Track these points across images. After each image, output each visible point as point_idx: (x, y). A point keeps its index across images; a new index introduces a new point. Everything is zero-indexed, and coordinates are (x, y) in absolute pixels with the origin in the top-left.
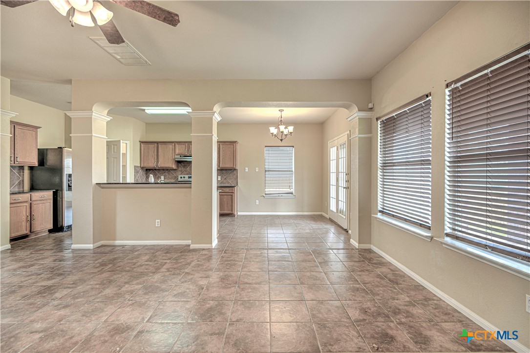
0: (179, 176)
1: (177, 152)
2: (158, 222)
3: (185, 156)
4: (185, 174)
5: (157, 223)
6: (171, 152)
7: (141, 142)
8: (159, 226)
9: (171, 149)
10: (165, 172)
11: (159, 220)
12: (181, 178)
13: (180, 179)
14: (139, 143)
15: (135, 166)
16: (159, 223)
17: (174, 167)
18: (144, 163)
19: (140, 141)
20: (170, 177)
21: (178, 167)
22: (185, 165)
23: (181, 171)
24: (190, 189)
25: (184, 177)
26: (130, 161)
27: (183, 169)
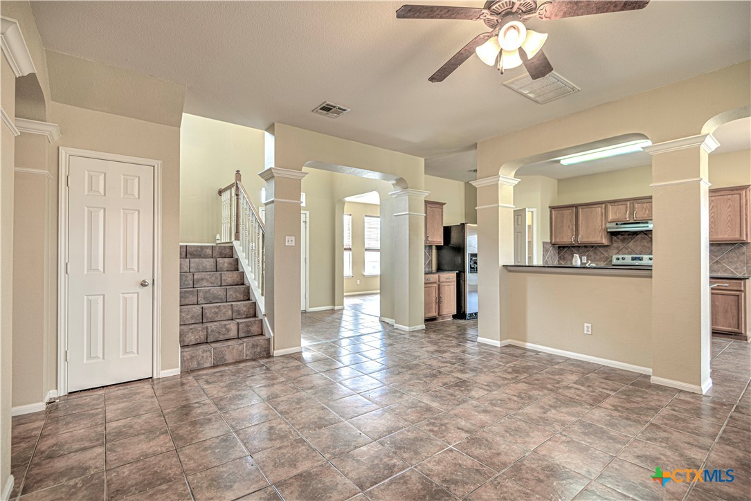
0: (614, 257)
1: (610, 218)
2: (588, 327)
3: (624, 224)
4: (624, 254)
5: (586, 329)
6: (599, 219)
7: (552, 208)
8: (590, 333)
9: (600, 213)
10: (588, 251)
11: (590, 325)
12: (618, 259)
13: (614, 261)
14: (549, 210)
15: (543, 242)
16: (590, 329)
17: (605, 241)
18: (555, 238)
19: (550, 207)
20: (597, 258)
21: (611, 241)
22: (624, 239)
23: (618, 248)
24: (650, 279)
25: (623, 259)
26: (537, 235)
27: (620, 244)
